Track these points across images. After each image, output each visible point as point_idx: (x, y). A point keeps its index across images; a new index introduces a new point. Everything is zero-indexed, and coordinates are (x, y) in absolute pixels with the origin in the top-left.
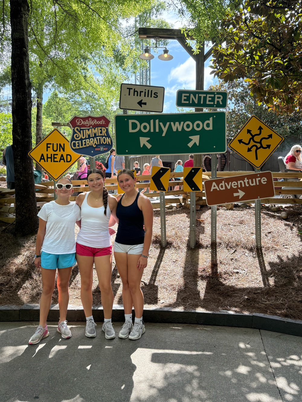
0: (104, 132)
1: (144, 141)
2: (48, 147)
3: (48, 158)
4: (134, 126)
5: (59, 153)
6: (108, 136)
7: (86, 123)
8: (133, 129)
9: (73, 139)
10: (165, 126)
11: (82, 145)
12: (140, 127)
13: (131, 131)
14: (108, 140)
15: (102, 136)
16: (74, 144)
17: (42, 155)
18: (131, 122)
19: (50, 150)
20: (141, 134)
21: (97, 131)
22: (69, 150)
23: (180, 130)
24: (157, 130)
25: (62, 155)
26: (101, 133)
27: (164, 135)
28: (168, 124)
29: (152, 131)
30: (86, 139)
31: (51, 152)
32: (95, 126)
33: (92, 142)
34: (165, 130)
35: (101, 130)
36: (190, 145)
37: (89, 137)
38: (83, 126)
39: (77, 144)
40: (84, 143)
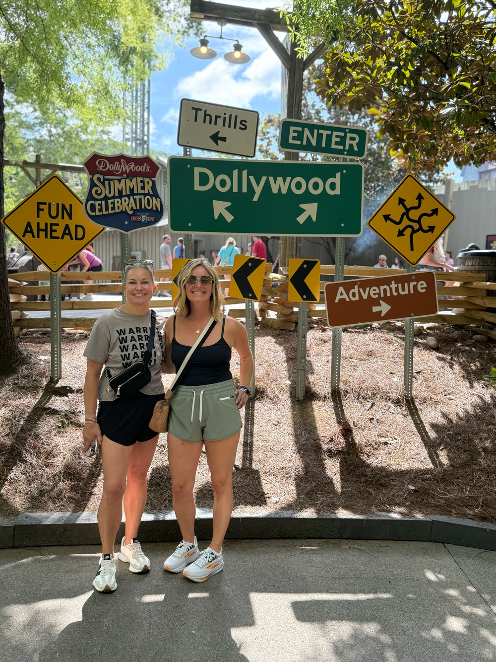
0: (148, 187)
1: (220, 208)
2: (39, 210)
3: (39, 230)
4: (204, 179)
5: (62, 222)
6: (156, 195)
7: (115, 167)
8: (200, 185)
9: (90, 197)
10: (258, 184)
11: (107, 209)
12: (214, 181)
13: (197, 187)
14: (155, 202)
15: (145, 195)
16: (93, 207)
17: (29, 224)
18: (197, 170)
19: (44, 215)
20: (214, 194)
21: (135, 183)
22: (81, 216)
23: (284, 191)
24: (245, 190)
25: (67, 227)
26: (143, 188)
27: (256, 199)
28: (264, 179)
29: (235, 190)
30: (114, 197)
31: (44, 219)
32: (132, 175)
33: (126, 205)
34: (258, 190)
35: (142, 182)
36: (301, 219)
37: (121, 195)
38: (110, 173)
39: (97, 207)
40: (110, 206)
